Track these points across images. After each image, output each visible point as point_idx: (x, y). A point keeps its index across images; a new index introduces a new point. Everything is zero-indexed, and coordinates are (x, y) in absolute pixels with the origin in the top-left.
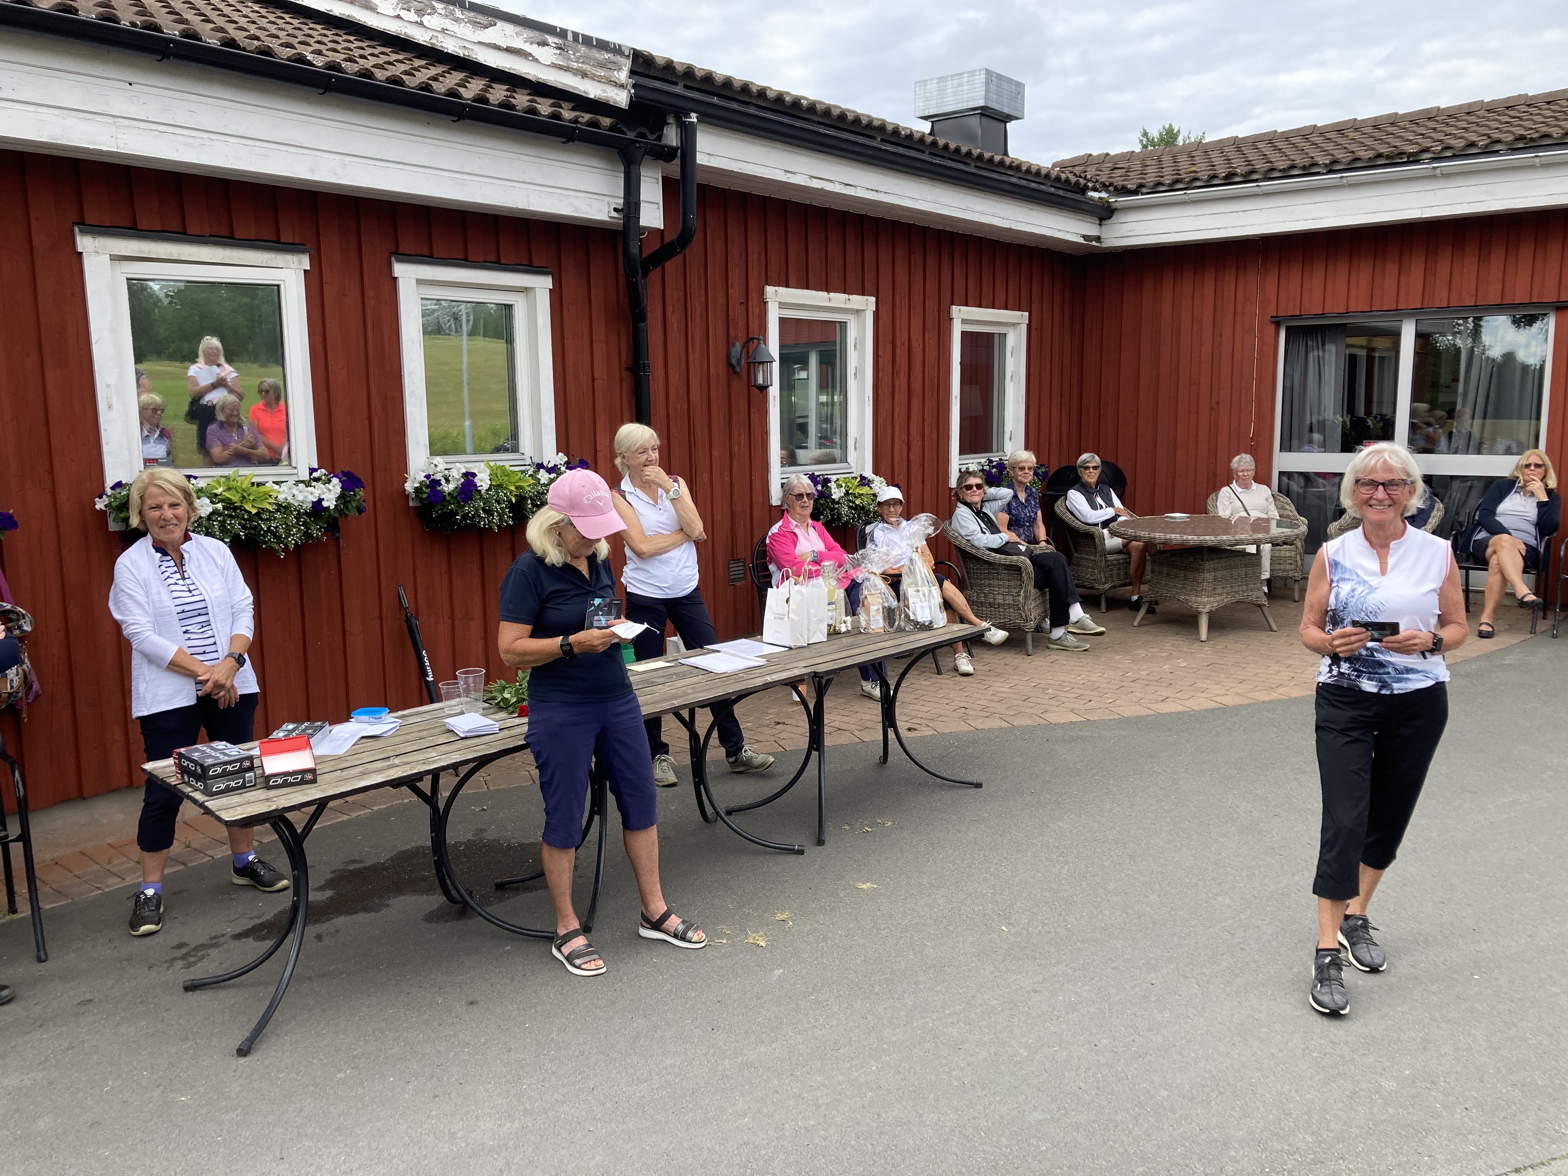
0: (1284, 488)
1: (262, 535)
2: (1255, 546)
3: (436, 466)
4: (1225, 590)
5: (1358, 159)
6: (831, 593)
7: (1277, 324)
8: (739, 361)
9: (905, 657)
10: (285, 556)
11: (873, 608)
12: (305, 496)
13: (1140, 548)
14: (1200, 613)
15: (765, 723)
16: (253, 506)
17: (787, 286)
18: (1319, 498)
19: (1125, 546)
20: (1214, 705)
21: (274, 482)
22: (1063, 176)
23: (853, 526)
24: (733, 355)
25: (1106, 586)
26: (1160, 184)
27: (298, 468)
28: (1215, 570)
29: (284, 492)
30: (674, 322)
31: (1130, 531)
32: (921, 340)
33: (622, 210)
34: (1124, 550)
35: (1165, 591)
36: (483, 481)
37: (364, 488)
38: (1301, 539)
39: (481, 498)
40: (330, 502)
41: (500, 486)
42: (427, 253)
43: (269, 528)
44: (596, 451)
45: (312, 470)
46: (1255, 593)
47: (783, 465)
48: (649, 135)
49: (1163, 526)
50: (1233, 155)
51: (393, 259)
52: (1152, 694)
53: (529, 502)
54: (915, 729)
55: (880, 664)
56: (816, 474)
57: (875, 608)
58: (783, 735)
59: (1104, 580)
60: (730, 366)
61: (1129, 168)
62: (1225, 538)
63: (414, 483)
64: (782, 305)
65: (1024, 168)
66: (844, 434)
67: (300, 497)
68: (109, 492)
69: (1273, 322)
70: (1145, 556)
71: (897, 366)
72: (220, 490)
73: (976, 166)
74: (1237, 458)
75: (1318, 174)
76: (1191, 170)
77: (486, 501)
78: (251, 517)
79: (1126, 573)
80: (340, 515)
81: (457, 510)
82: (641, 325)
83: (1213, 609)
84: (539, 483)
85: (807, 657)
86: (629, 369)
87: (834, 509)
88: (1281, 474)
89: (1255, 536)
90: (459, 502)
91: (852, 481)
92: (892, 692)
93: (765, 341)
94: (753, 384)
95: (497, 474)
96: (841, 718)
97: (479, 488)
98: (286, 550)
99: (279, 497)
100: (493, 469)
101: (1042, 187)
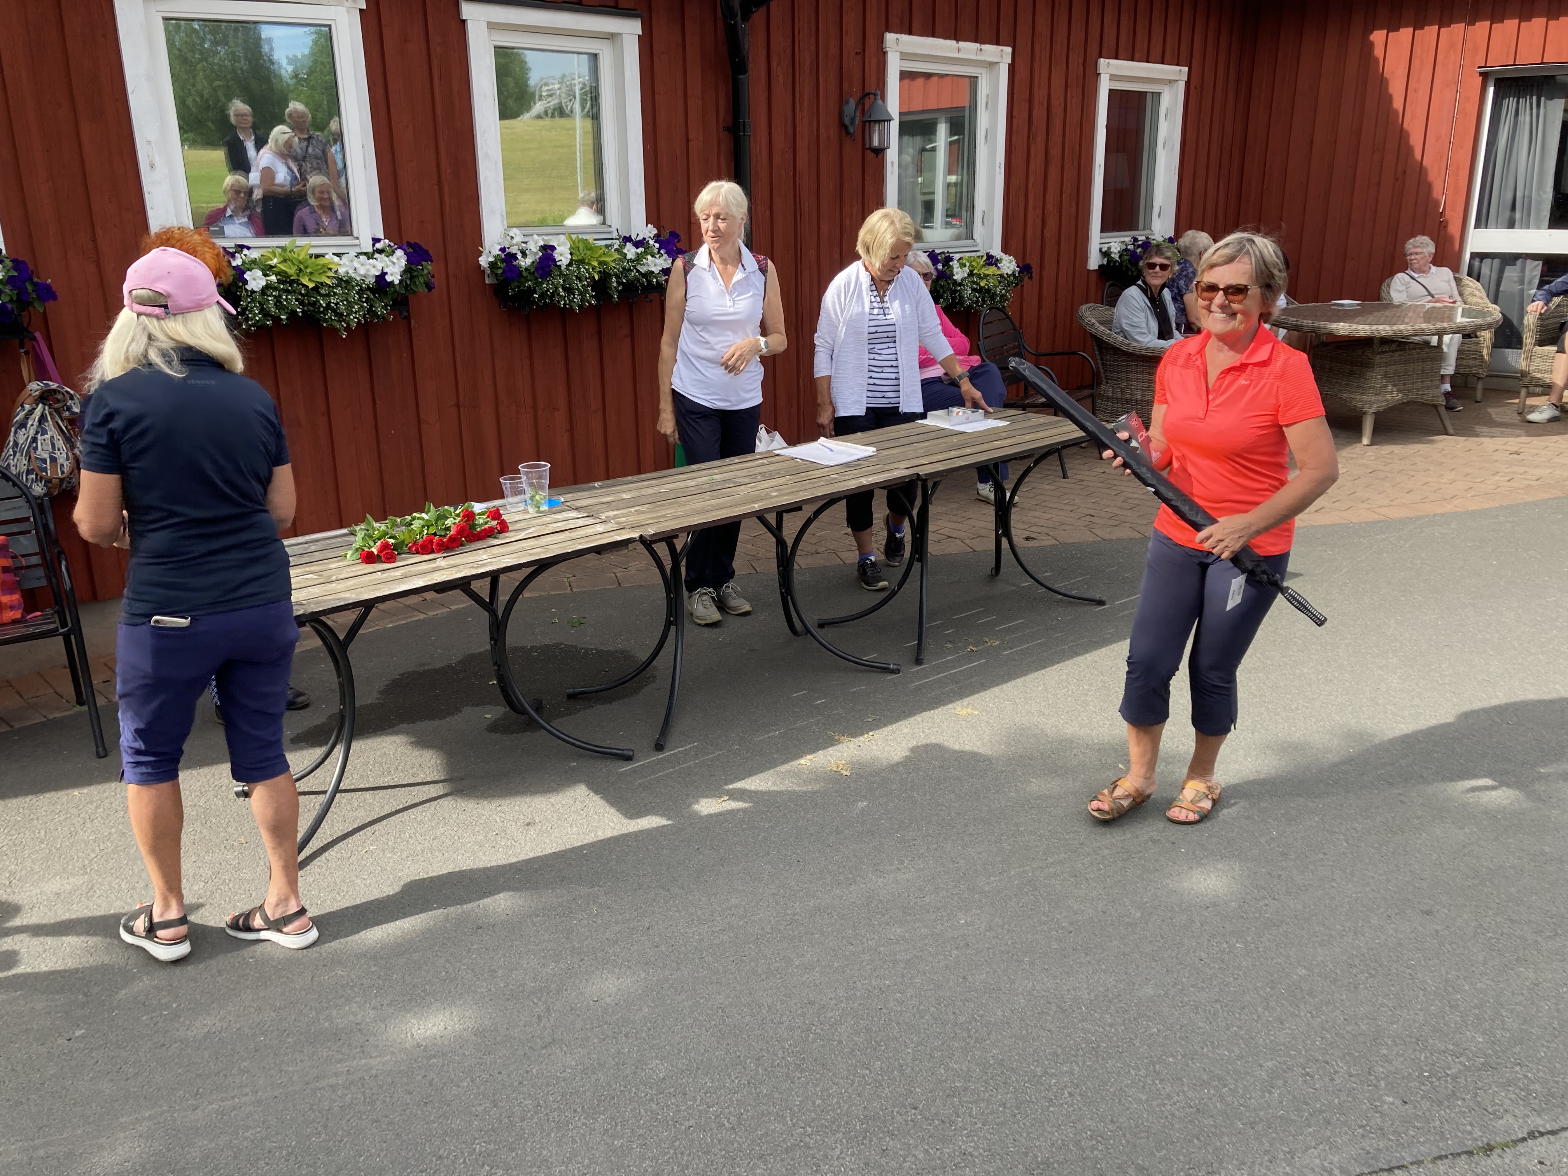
0: (1475, 271)
1: (322, 312)
2: (1437, 337)
3: (512, 238)
4: (1397, 388)
7: (1486, 75)
8: (853, 120)
9: (1026, 457)
10: (347, 336)
12: (369, 270)
14: (1365, 413)
16: (310, 280)
17: (910, 33)
20: (1376, 517)
21: (333, 254)
23: (976, 311)
24: (846, 113)
27: (361, 238)
28: (1387, 364)
29: (344, 265)
30: (780, 73)
32: (1062, 98)
36: (563, 256)
37: (432, 261)
39: (561, 274)
40: (394, 276)
41: (581, 262)
43: (328, 304)
45: (376, 240)
49: (1330, 314)
53: (614, 279)
54: (1033, 538)
56: (938, 250)
60: (843, 126)
62: (1401, 327)
63: (488, 257)
64: (904, 56)
66: (972, 205)
67: (362, 272)
69: (1481, 74)
71: (1034, 129)
72: (275, 261)
77: (566, 277)
78: (310, 292)
80: (407, 290)
81: (534, 288)
82: (741, 77)
83: (1381, 409)
84: (625, 258)
85: (911, 456)
86: (726, 129)
87: (956, 291)
88: (1474, 255)
89: (1438, 326)
90: (536, 279)
91: (978, 260)
92: (1008, 495)
93: (883, 98)
94: (868, 146)
95: (578, 247)
96: (949, 525)
97: (559, 263)
98: (348, 329)
99: (340, 271)
100: (574, 242)
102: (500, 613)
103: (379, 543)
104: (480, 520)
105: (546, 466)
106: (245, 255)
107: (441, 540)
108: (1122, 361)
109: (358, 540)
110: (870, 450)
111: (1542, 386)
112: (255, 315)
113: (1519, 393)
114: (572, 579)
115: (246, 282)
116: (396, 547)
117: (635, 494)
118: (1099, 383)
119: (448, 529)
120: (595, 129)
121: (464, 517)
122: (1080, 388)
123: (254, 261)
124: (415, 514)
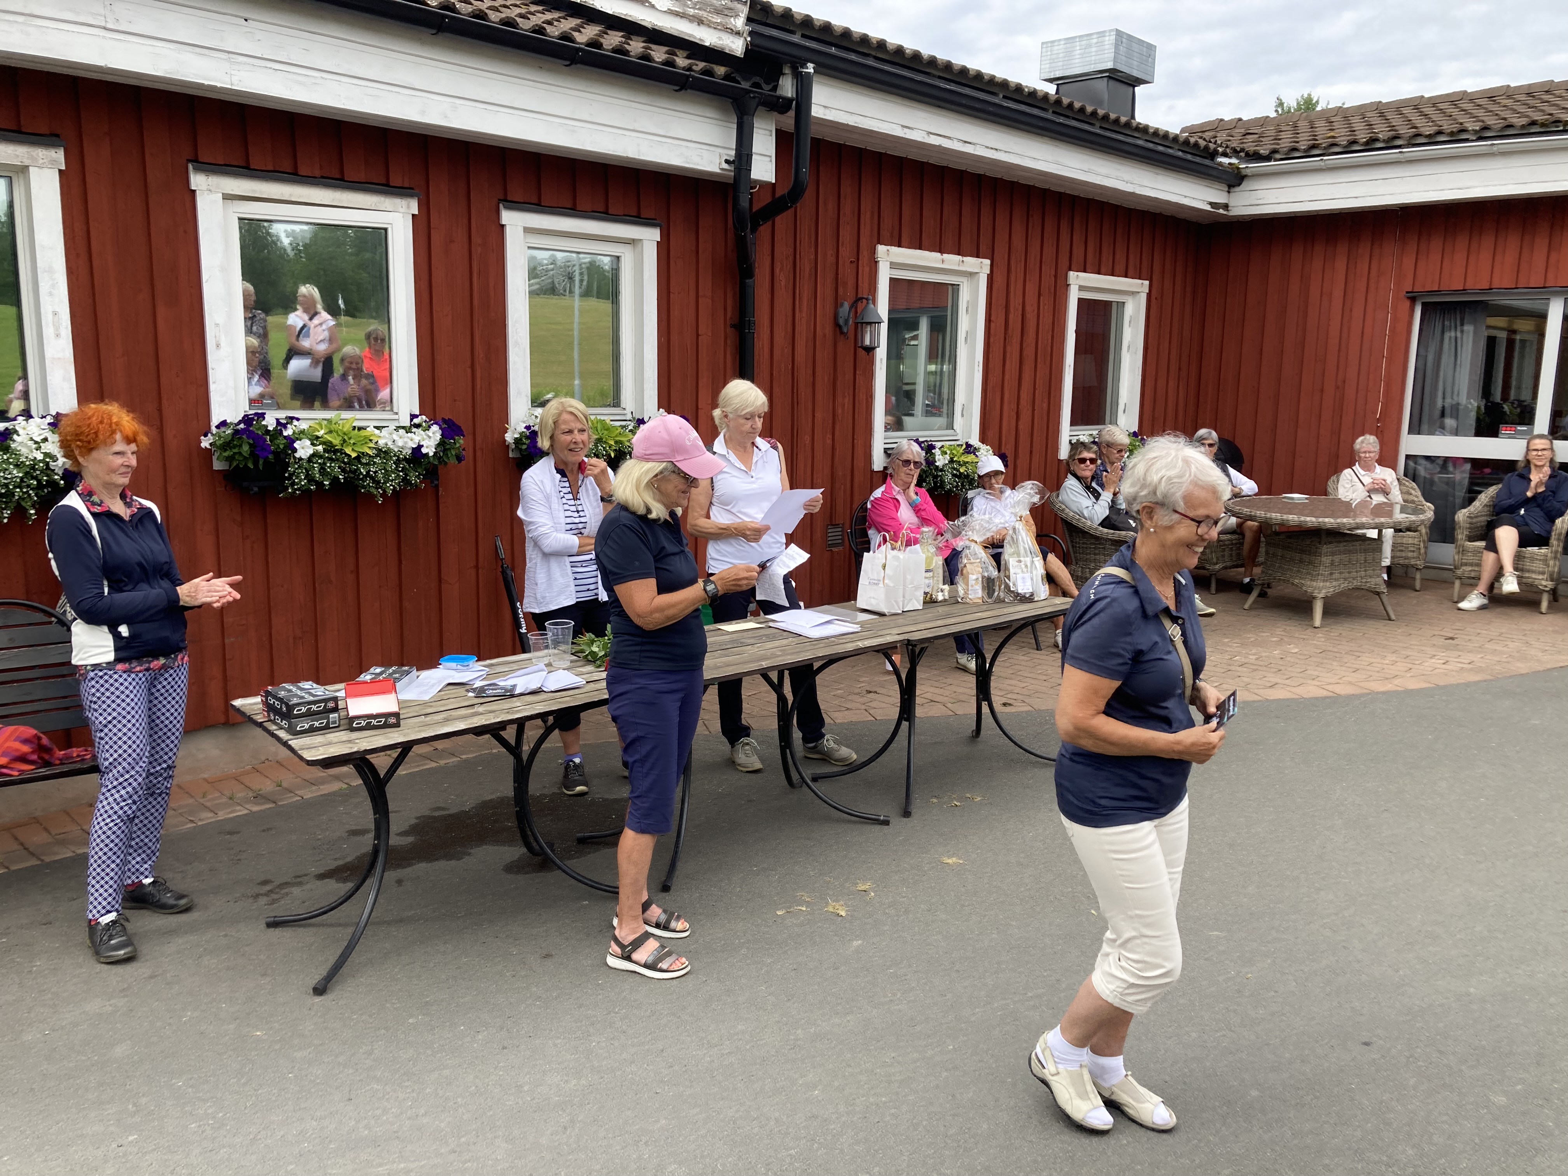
0: (1411, 472)
1: (361, 479)
2: (1377, 531)
4: (1343, 575)
5: (1510, 126)
6: (929, 560)
7: (1413, 300)
8: (846, 321)
9: (1003, 628)
10: (383, 502)
11: (972, 577)
12: (405, 442)
13: (1255, 528)
14: (1314, 598)
15: (856, 691)
16: (353, 450)
17: (899, 245)
18: (1447, 484)
19: (1240, 525)
20: (1325, 693)
21: (375, 427)
22: (1192, 140)
23: (956, 495)
24: (841, 315)
25: (1217, 567)
26: (1295, 149)
27: (400, 414)
28: (1333, 554)
29: (384, 437)
30: (782, 278)
31: (1246, 511)
32: (1036, 306)
33: (733, 162)
34: (1238, 531)
35: (1279, 574)
37: (464, 436)
38: (1425, 527)
40: (429, 449)
42: (534, 200)
43: (368, 472)
44: (697, 408)
45: (413, 416)
46: (1373, 580)
47: (887, 429)
48: (764, 85)
49: (1280, 506)
50: (1376, 120)
51: (501, 206)
52: (1260, 679)
54: (1010, 705)
55: (977, 634)
56: (921, 440)
57: (974, 577)
58: (873, 704)
59: (1215, 560)
60: (837, 326)
61: (1263, 133)
62: (1345, 520)
63: (514, 433)
64: (893, 266)
65: (1151, 131)
66: (952, 400)
67: (400, 443)
68: (214, 430)
69: (1408, 298)
70: (1260, 538)
71: (1010, 331)
72: (321, 433)
73: (1101, 127)
74: (1361, 439)
75: (1466, 140)
76: (1329, 135)
78: (352, 461)
79: (1238, 555)
80: (440, 462)
82: (748, 281)
83: (1329, 595)
85: (901, 624)
86: (734, 326)
87: (937, 476)
88: (1409, 457)
89: (1379, 520)
91: (958, 449)
92: (987, 664)
93: (874, 302)
94: (859, 345)
96: (932, 690)
98: (384, 495)
99: (380, 442)
101: (1170, 151)
102: (525, 758)
106: (296, 426)
108: (1091, 544)
112: (301, 480)
113: (1453, 583)
115: (295, 450)
120: (615, 321)
123: (302, 432)
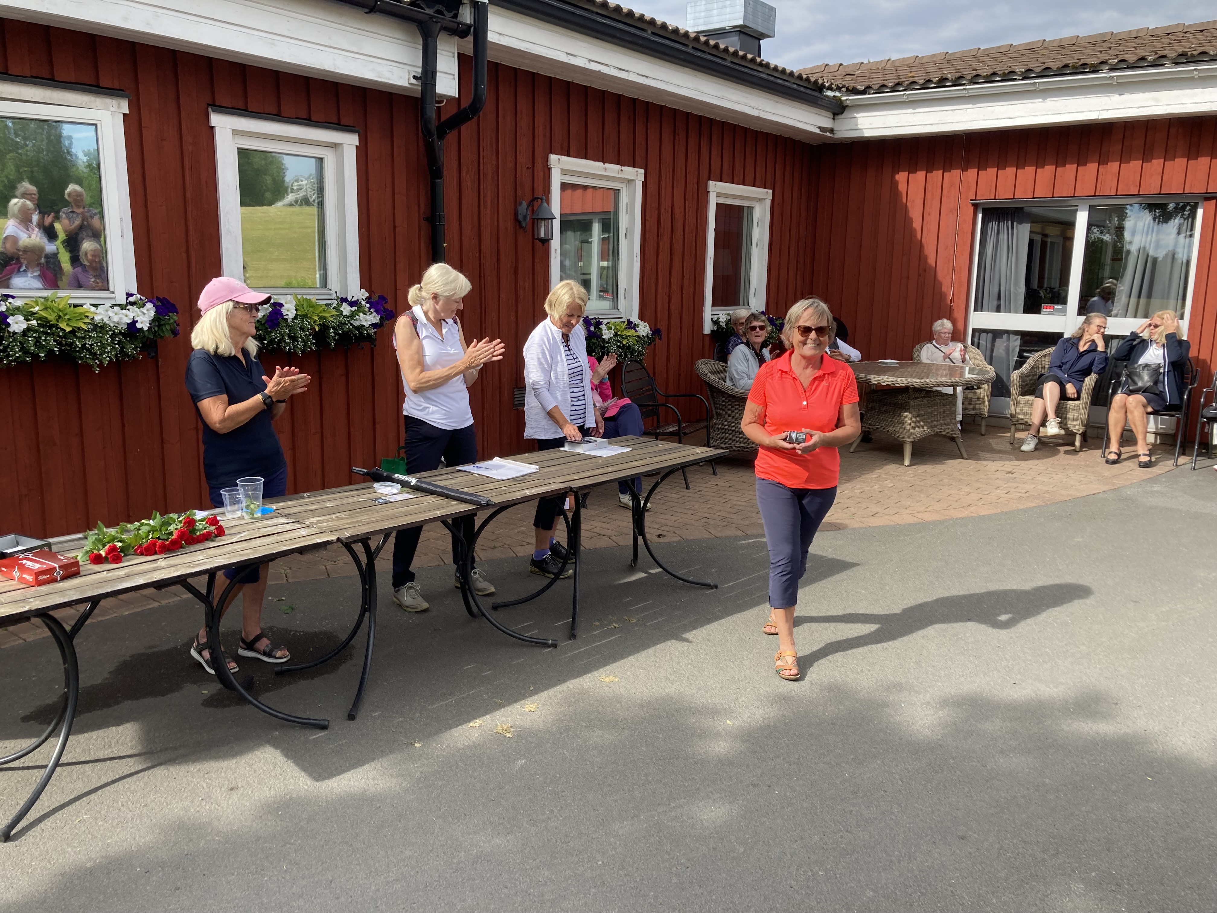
0: (976, 342)
1: (78, 352)
4: (927, 424)
5: (1047, 68)
7: (978, 206)
8: (525, 217)
9: (654, 474)
10: (99, 371)
12: (122, 318)
14: (905, 442)
16: (68, 325)
17: (568, 155)
20: (915, 520)
21: (91, 305)
24: (520, 211)
26: (885, 85)
27: (116, 293)
28: (918, 408)
29: (100, 314)
30: (468, 180)
32: (682, 208)
33: (420, 78)
35: (876, 425)
36: (289, 311)
37: (177, 313)
38: (989, 385)
39: (287, 326)
40: (144, 323)
41: (305, 316)
43: (84, 346)
45: (129, 295)
46: (950, 427)
48: (446, 13)
49: (877, 370)
50: (944, 65)
51: (210, 109)
52: (864, 509)
53: (332, 330)
54: (664, 536)
60: (517, 221)
61: (860, 73)
62: (928, 380)
64: (564, 172)
65: (772, 66)
66: (616, 285)
67: (116, 319)
71: (662, 229)
72: (37, 308)
73: (734, 62)
75: (1016, 79)
76: (910, 76)
77: (291, 328)
78: (66, 335)
80: (155, 335)
81: (265, 336)
82: (437, 181)
83: (916, 440)
84: (342, 314)
85: (566, 473)
86: (426, 219)
87: (605, 347)
88: (974, 330)
89: (953, 380)
90: (267, 329)
91: (621, 325)
92: (642, 502)
93: (548, 202)
94: (536, 237)
95: (303, 305)
96: (599, 524)
97: (286, 317)
98: (100, 366)
99: (96, 318)
100: (299, 301)
101: (787, 84)
102: (215, 604)
103: (107, 547)
104: (200, 526)
105: (261, 480)
106: (10, 303)
107: (163, 543)
109: (88, 545)
110: (534, 468)
111: (1025, 424)
112: (16, 352)
113: (1010, 429)
114: (289, 571)
115: (8, 325)
116: (122, 549)
117: (337, 503)
118: (712, 417)
119: (171, 533)
120: (320, 214)
121: (185, 523)
122: (698, 421)
123: (17, 308)
124: (143, 521)
